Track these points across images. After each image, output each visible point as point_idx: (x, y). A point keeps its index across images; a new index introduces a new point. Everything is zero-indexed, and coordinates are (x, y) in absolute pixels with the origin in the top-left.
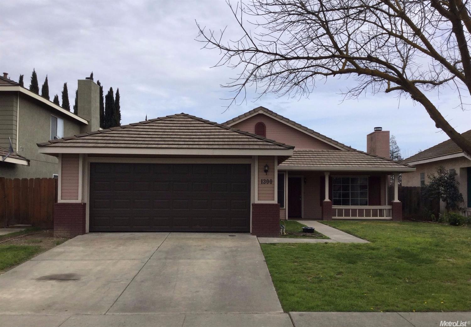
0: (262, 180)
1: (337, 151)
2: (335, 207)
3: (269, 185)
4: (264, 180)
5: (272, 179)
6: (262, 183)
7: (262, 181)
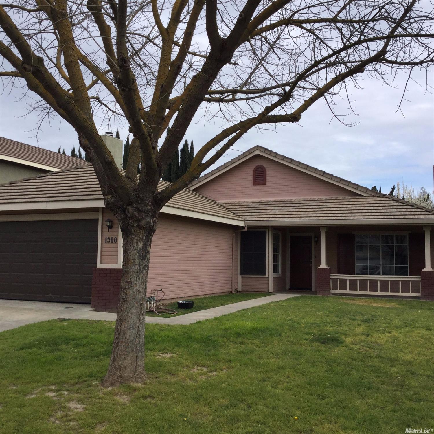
0: (106, 238)
1: (357, 197)
2: (335, 276)
3: (113, 245)
4: (108, 238)
5: (116, 237)
6: (106, 243)
7: (106, 240)
